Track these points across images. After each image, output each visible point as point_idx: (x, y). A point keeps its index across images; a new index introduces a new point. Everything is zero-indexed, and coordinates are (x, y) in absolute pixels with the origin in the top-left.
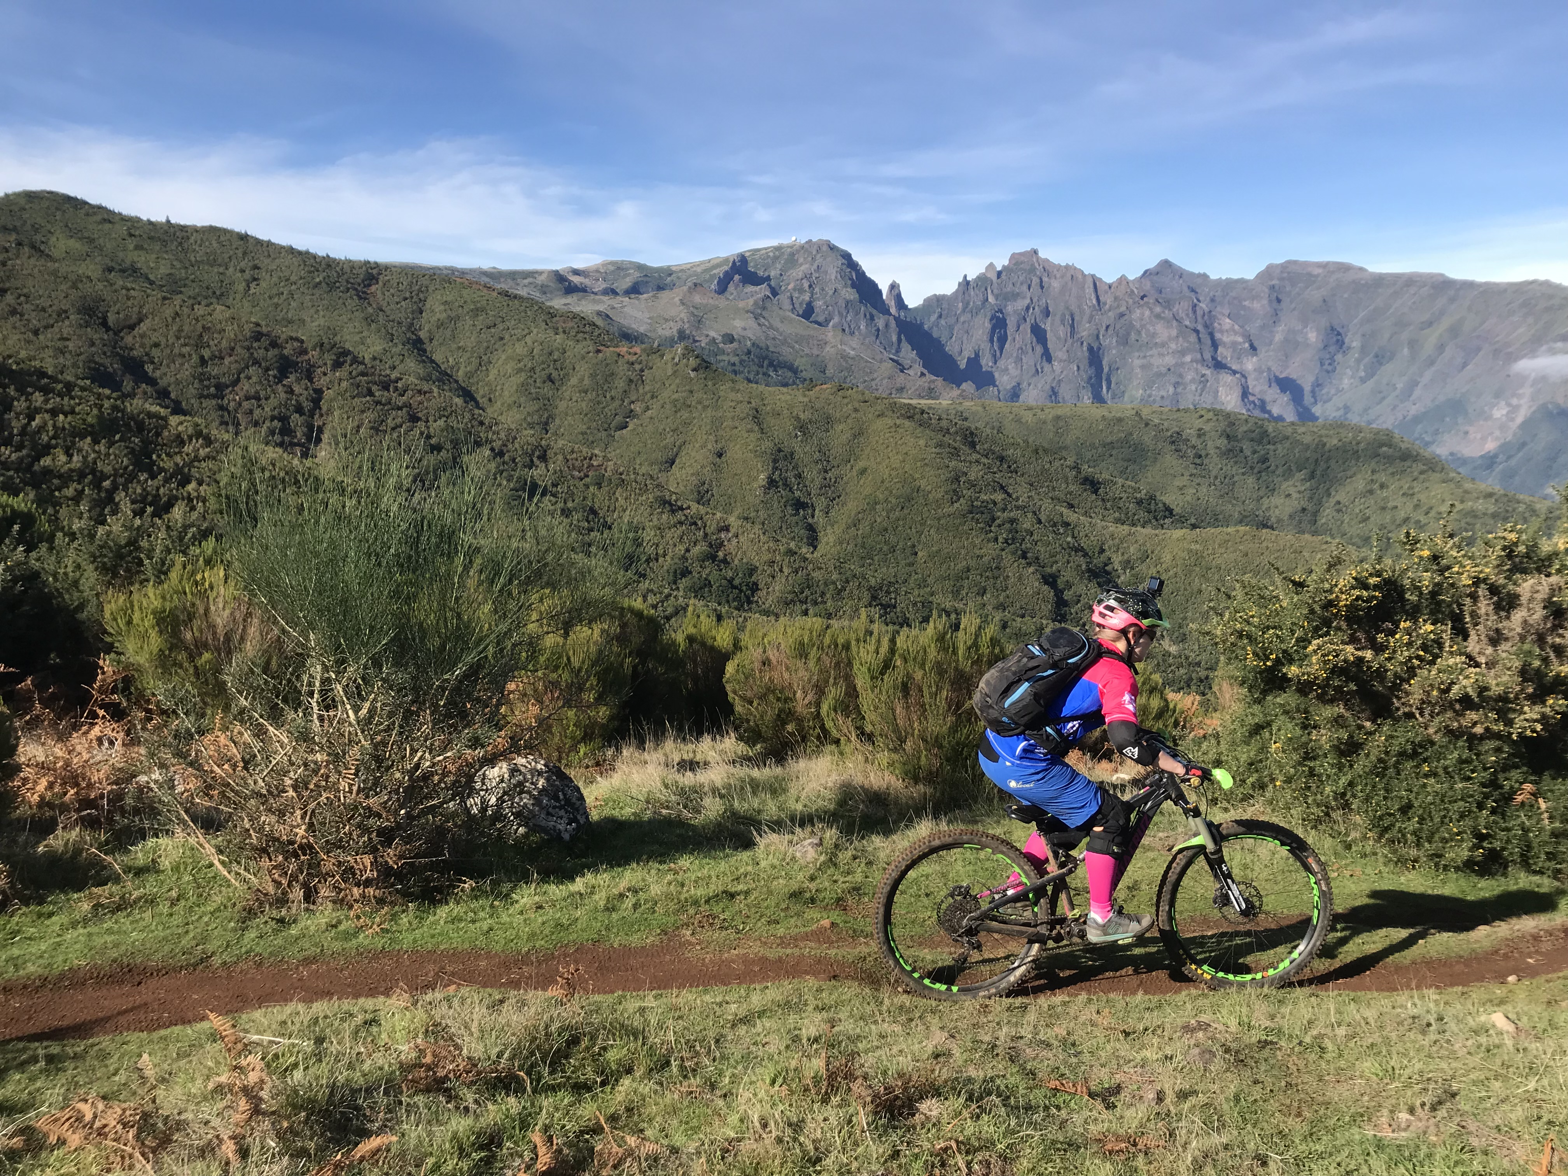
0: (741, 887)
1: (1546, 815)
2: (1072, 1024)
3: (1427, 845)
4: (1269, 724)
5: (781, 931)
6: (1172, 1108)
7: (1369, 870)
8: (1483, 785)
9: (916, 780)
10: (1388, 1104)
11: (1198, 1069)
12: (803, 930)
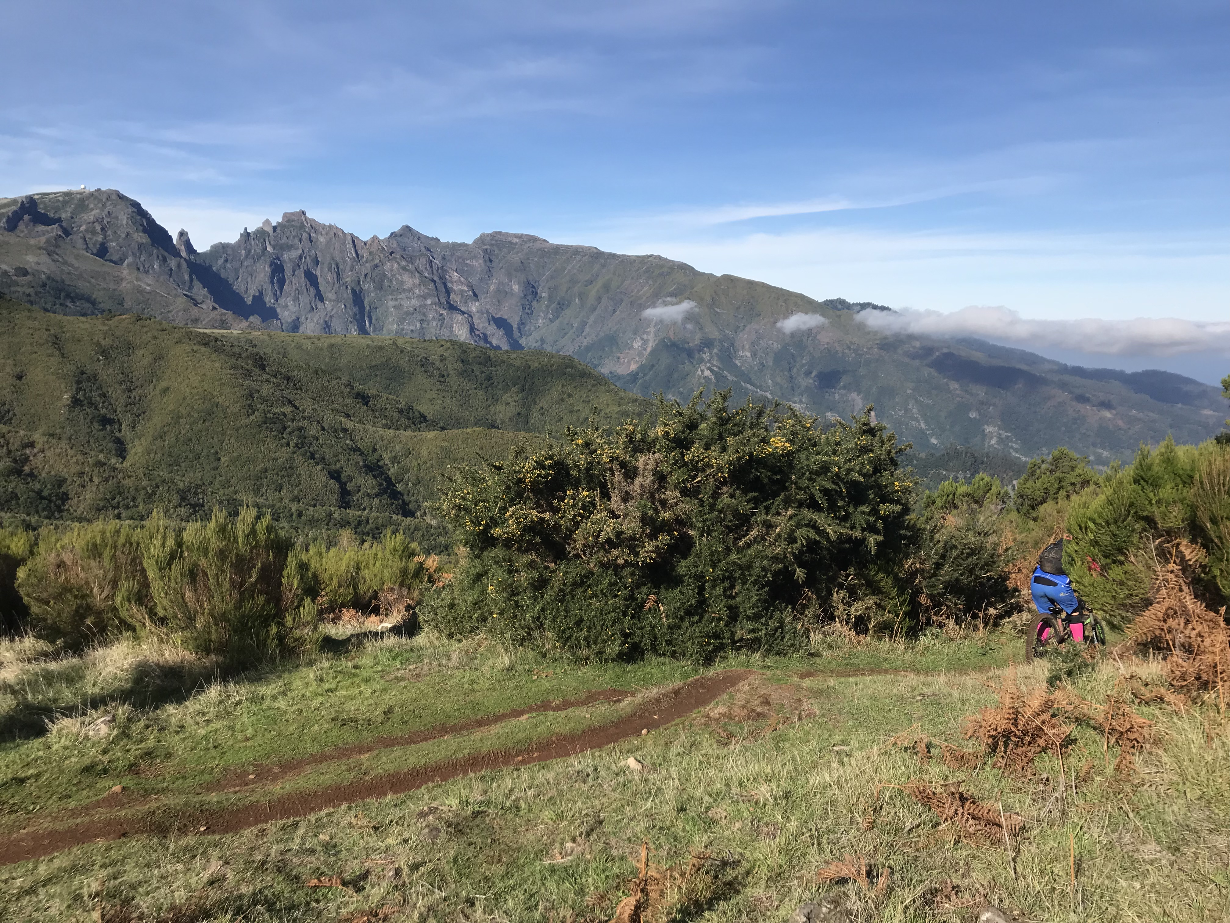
0: (31, 772)
1: (664, 615)
2: (335, 829)
3: (593, 646)
4: (486, 573)
5: (72, 804)
6: (406, 879)
7: (558, 670)
8: (626, 599)
9: (208, 651)
10: (558, 839)
11: (428, 845)
12: (94, 799)
